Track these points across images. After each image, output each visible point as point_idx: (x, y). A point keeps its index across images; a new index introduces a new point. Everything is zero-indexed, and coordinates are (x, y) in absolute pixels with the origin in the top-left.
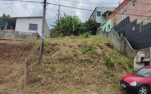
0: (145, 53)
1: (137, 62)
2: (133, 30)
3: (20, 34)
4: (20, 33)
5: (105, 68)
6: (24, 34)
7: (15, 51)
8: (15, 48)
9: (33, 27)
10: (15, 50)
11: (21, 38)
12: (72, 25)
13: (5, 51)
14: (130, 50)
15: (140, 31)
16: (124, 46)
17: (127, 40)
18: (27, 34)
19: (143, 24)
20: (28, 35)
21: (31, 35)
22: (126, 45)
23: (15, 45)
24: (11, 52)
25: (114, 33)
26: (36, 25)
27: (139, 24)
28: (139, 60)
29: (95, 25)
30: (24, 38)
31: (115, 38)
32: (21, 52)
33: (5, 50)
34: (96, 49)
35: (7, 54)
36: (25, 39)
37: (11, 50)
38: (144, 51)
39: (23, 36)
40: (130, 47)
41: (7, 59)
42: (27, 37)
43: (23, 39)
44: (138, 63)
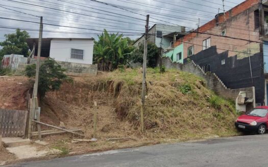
0: (246, 93)
1: (239, 103)
2: (222, 64)
3: (73, 67)
4: (73, 65)
5: (213, 110)
6: (79, 66)
7: (80, 92)
8: (81, 88)
9: (77, 54)
10: (81, 90)
11: (75, 72)
12: (118, 48)
13: (68, 92)
14: (223, 89)
15: (233, 66)
16: (214, 84)
17: (217, 77)
18: (83, 66)
19: (238, 58)
20: (85, 68)
21: (89, 68)
22: (217, 83)
23: (79, 83)
24: (75, 93)
25: (195, 67)
26: (82, 51)
27: (231, 58)
28: (243, 101)
29: (157, 51)
30: (79, 72)
31: (197, 73)
32: (89, 93)
33: (67, 90)
34: (194, 88)
35: (72, 96)
36: (81, 74)
37: (75, 90)
38: (244, 91)
39: (77, 70)
40: (223, 86)
41: (74, 103)
42: (83, 71)
43: (78, 74)
44: (240, 105)
